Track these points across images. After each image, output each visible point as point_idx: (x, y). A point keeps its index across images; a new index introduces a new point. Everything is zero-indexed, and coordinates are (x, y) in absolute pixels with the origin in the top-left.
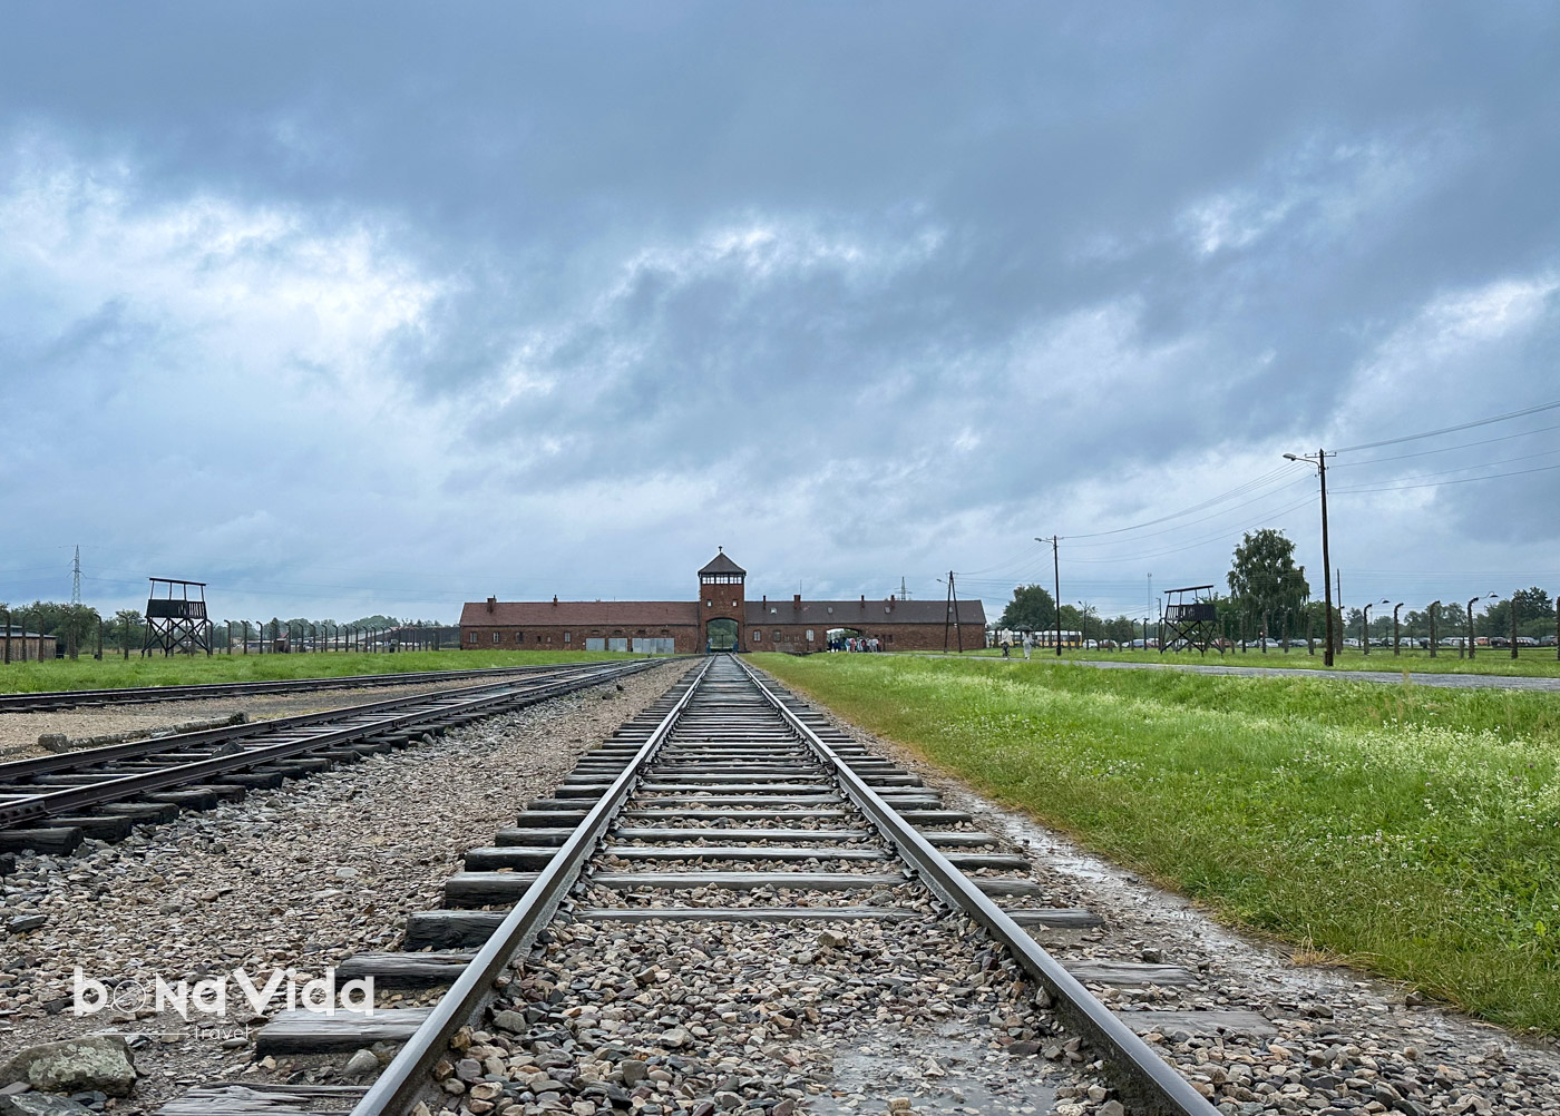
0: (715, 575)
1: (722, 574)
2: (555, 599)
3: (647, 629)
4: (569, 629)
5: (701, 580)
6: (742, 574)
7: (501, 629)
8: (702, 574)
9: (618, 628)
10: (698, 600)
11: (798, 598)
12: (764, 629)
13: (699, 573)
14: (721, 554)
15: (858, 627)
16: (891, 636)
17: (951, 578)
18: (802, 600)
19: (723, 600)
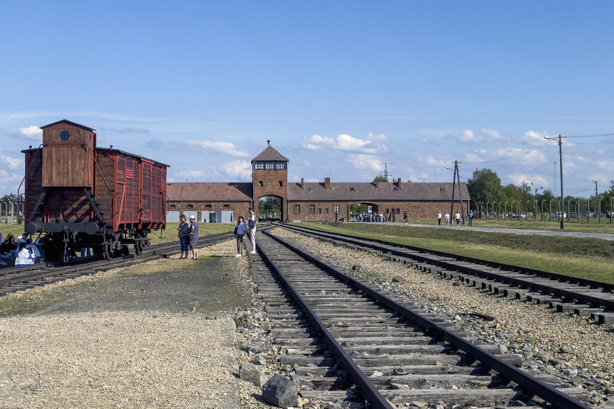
0: (265, 162)
1: (270, 162)
3: (213, 204)
5: (254, 166)
6: (285, 162)
8: (254, 162)
9: (190, 204)
10: (251, 182)
11: (328, 180)
12: (302, 204)
13: (252, 162)
14: (270, 147)
15: (374, 203)
16: (398, 210)
17: (456, 167)
18: (331, 182)
19: (271, 182)
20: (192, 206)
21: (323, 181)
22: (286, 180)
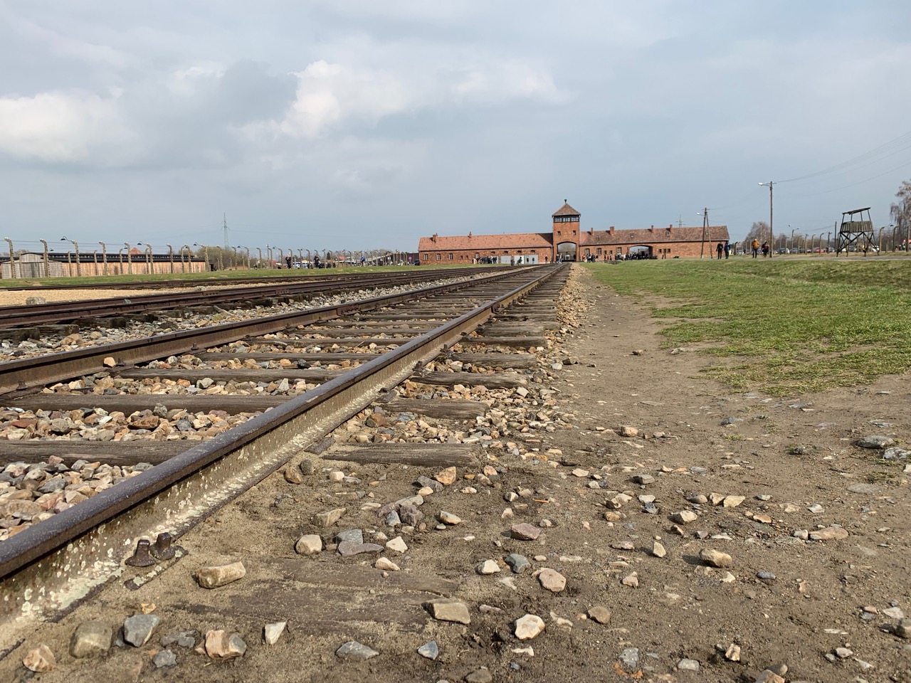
0: (562, 217)
1: (567, 216)
2: (470, 234)
3: (523, 250)
4: (478, 251)
5: (554, 220)
6: (578, 216)
7: (440, 252)
8: (555, 217)
10: (552, 232)
11: (612, 228)
12: (591, 248)
13: (553, 217)
14: (567, 205)
15: (649, 245)
17: (706, 213)
18: (615, 230)
19: (567, 232)
20: (507, 252)
21: (609, 229)
22: (579, 230)
